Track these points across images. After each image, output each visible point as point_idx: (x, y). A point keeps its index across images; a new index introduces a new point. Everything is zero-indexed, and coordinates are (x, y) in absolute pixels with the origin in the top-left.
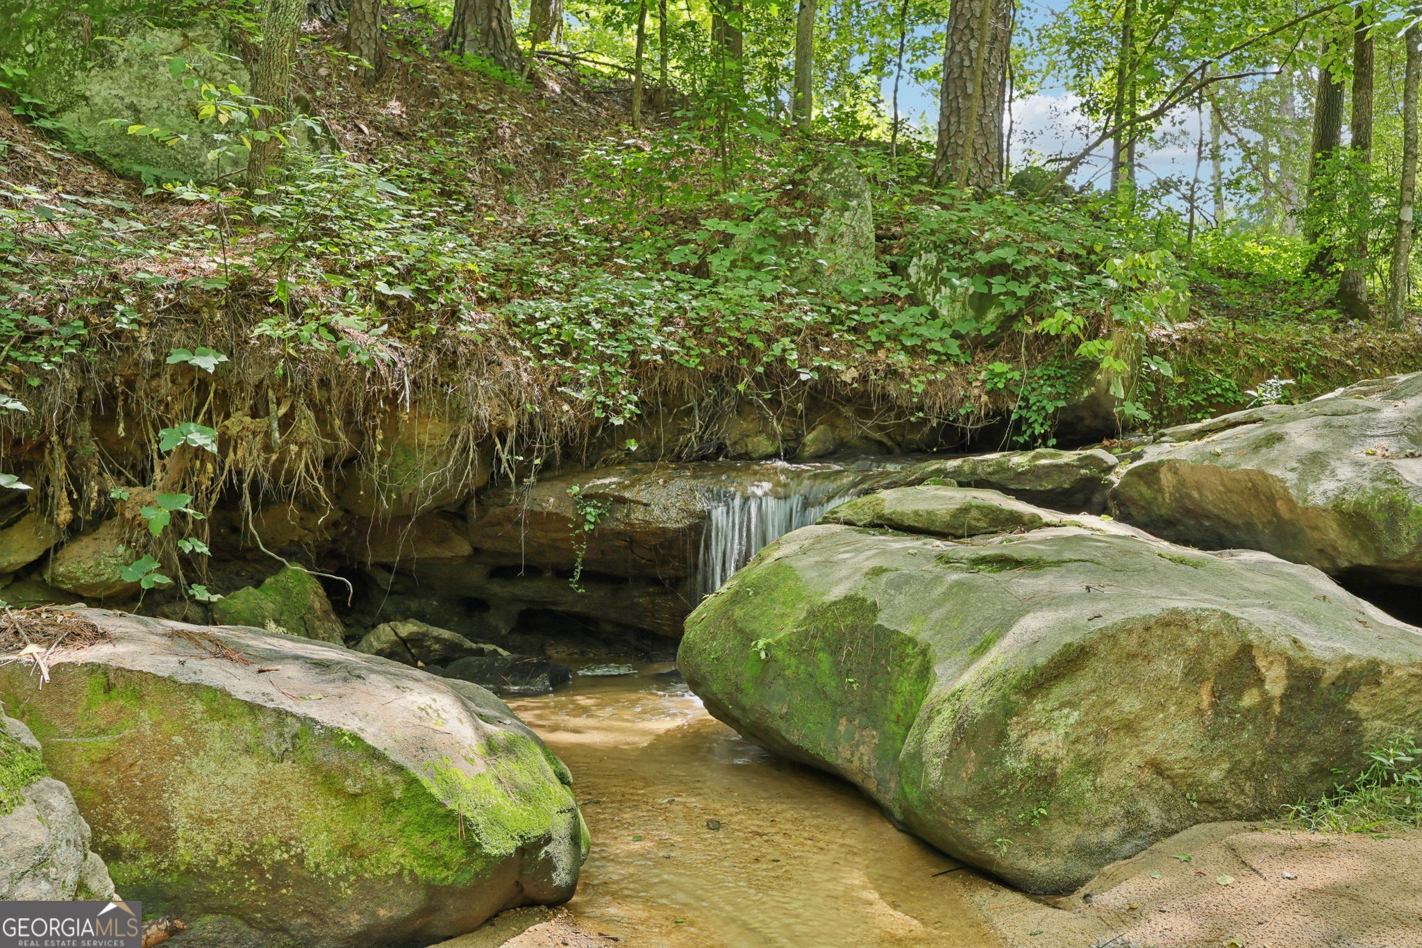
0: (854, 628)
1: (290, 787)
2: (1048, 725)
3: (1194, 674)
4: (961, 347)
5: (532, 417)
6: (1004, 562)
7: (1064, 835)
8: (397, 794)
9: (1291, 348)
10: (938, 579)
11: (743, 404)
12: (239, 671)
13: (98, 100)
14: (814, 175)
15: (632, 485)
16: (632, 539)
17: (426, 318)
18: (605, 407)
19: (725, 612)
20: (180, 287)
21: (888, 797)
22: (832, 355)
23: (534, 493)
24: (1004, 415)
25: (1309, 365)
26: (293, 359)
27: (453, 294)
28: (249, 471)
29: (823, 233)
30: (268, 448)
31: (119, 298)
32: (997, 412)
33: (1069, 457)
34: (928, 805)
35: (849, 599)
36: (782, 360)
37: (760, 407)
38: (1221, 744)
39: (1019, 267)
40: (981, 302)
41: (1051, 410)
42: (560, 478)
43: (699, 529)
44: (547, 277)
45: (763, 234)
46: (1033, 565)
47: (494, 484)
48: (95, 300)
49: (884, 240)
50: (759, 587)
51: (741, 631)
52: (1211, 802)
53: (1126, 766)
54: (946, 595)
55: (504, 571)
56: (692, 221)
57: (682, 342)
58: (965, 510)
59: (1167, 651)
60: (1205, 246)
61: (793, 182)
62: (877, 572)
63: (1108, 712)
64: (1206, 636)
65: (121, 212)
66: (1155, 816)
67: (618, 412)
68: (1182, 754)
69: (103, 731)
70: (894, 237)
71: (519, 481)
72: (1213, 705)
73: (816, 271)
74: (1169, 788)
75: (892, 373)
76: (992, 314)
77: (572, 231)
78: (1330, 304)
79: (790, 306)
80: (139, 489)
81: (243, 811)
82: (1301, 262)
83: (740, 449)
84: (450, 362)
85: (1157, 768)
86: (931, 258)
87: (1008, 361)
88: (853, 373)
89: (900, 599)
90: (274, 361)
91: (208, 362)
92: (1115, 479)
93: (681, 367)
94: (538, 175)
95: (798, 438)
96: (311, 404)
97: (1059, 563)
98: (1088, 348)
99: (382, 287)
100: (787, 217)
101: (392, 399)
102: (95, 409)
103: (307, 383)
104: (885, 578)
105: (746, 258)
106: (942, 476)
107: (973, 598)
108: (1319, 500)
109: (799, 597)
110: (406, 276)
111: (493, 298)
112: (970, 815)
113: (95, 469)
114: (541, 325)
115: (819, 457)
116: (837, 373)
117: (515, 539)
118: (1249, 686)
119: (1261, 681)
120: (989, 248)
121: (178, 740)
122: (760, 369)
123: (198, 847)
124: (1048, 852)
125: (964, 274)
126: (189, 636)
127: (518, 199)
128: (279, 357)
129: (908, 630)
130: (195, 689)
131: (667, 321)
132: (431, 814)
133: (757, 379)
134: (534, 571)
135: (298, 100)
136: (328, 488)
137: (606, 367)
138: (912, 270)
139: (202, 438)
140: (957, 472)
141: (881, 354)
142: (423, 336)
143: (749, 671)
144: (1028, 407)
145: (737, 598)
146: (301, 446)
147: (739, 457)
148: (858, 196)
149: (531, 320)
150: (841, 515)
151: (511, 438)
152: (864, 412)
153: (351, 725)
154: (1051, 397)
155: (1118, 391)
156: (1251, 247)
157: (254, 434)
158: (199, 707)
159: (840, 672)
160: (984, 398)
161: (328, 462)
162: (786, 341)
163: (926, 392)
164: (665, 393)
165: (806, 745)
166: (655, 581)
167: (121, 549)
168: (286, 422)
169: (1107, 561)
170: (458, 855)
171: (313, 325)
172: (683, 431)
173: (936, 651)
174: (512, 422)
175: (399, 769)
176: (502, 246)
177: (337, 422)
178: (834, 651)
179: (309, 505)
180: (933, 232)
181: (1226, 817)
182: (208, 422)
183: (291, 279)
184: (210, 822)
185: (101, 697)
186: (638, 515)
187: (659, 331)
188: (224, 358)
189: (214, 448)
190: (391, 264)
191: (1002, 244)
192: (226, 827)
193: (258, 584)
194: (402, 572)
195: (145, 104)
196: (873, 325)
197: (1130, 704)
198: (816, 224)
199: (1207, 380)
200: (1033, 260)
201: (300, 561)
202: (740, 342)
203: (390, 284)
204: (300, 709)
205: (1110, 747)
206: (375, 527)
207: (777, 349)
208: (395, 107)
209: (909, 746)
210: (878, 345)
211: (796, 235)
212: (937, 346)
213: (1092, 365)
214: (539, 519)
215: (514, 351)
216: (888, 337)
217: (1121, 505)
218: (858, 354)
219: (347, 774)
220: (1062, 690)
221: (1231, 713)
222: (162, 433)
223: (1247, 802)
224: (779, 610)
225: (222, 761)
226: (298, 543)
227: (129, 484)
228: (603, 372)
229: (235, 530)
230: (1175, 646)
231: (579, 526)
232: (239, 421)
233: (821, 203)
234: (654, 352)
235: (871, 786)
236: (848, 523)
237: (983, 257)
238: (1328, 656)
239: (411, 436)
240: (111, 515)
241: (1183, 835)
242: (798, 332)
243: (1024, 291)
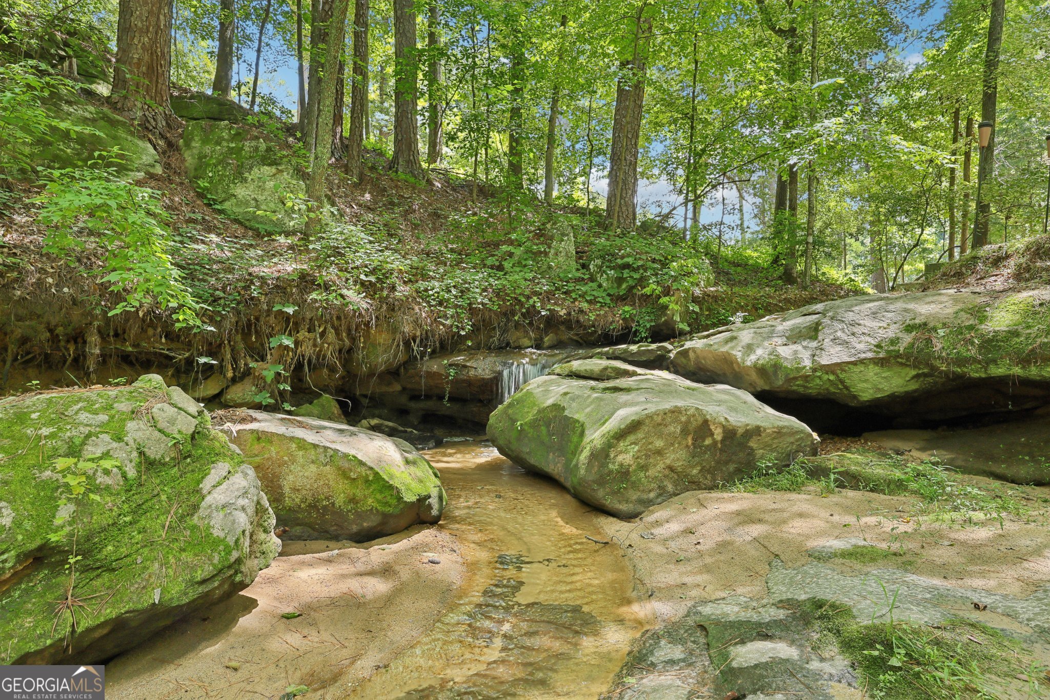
0: (555, 417)
1: (329, 476)
2: (626, 452)
3: (685, 432)
4: (611, 300)
5: (427, 332)
6: (616, 389)
7: (634, 495)
8: (371, 478)
9: (755, 299)
10: (589, 396)
11: (517, 325)
12: (309, 432)
13: (240, 196)
14: (548, 226)
15: (470, 360)
16: (469, 383)
17: (382, 289)
18: (457, 327)
19: (505, 411)
20: (278, 278)
21: (568, 484)
22: (555, 304)
23: (428, 363)
24: (628, 328)
25: (763, 305)
26: (325, 308)
27: (394, 279)
28: (307, 354)
29: (552, 251)
30: (315, 345)
31: (252, 283)
32: (627, 328)
33: (654, 346)
34: (580, 484)
35: (554, 405)
36: (534, 306)
37: (524, 326)
38: (696, 459)
39: (635, 266)
40: (620, 280)
41: (648, 326)
42: (439, 357)
43: (498, 377)
44: (434, 272)
45: (526, 252)
46: (628, 390)
47: (411, 361)
48: (243, 284)
49: (579, 254)
50: (519, 401)
51: (511, 419)
52: (694, 483)
53: (658, 468)
54: (592, 403)
55: (415, 397)
56: (497, 245)
57: (490, 300)
58: (606, 369)
59: (674, 423)
60: (727, 252)
61: (540, 229)
62: (566, 394)
63: (650, 446)
64: (689, 417)
65: (251, 245)
66: (670, 488)
67: (463, 329)
68: (681, 463)
69: (257, 456)
70: (584, 252)
71: (422, 358)
72: (693, 444)
73: (550, 267)
74: (676, 477)
75: (581, 311)
76: (624, 286)
77: (444, 250)
78: (780, 278)
79: (538, 283)
80: (261, 363)
81: (311, 486)
82: (770, 259)
83: (516, 344)
84: (391, 308)
85: (671, 468)
86: (599, 262)
87: (631, 305)
88: (564, 311)
89: (574, 404)
90: (317, 309)
91: (290, 310)
92: (672, 355)
93: (490, 310)
94: (430, 226)
95: (542, 339)
96: (333, 327)
97: (638, 389)
98: (664, 300)
99: (363, 277)
100: (537, 245)
101: (367, 324)
102: (243, 329)
103: (331, 318)
104: (568, 396)
105: (519, 262)
106: (601, 355)
107: (602, 403)
108: (748, 363)
109: (535, 405)
110: (373, 272)
111: (410, 281)
112: (595, 487)
113: (243, 355)
114: (431, 292)
115: (551, 347)
116: (558, 312)
117: (420, 383)
118: (708, 436)
119: (712, 434)
120: (623, 257)
121: (286, 458)
122: (524, 310)
123: (293, 500)
124: (627, 502)
125: (611, 268)
126: (289, 420)
127: (421, 236)
128: (320, 307)
129: (576, 417)
130: (292, 439)
131: (485, 290)
132: (384, 486)
133: (523, 315)
134: (428, 397)
135: (326, 196)
136: (340, 362)
137: (459, 310)
138: (591, 267)
139: (288, 342)
140: (606, 354)
141: (577, 303)
142: (380, 298)
143: (514, 434)
144: (639, 325)
145: (510, 405)
146: (329, 344)
147: (516, 348)
148: (567, 235)
149: (426, 290)
150: (556, 372)
151: (418, 341)
152: (570, 328)
153: (352, 452)
154: (649, 321)
155: (677, 318)
156: (749, 252)
157: (309, 339)
158: (294, 445)
159: (550, 434)
160: (621, 322)
161: (340, 351)
162: (535, 298)
163: (595, 319)
164: (484, 321)
165: (536, 464)
166: (480, 401)
167: (254, 388)
168: (322, 335)
169: (657, 388)
170: (394, 502)
171: (334, 294)
172: (492, 337)
173: (587, 425)
174: (418, 333)
175: (371, 469)
176: (415, 258)
177: (344, 334)
178: (548, 425)
179: (332, 369)
180: (599, 250)
181: (700, 489)
182: (290, 335)
183: (324, 274)
184: (298, 490)
185: (256, 442)
186: (472, 373)
187: (481, 294)
188: (297, 308)
189: (292, 346)
190: (366, 267)
191: (629, 255)
192: (304, 492)
193: (311, 403)
194: (372, 398)
195: (260, 198)
196: (574, 291)
197: (659, 444)
198: (550, 247)
199: (718, 313)
200: (640, 263)
201: (328, 393)
202: (516, 299)
203: (366, 275)
204: (333, 446)
205: (651, 460)
206: (360, 379)
207: (531, 302)
208: (368, 196)
209: (574, 462)
210: (575, 299)
211: (541, 252)
212: (601, 300)
213: (666, 307)
214: (430, 375)
215: (419, 304)
216: (580, 296)
217: (674, 366)
218: (567, 303)
219: (351, 470)
220: (631, 438)
221: (700, 447)
222: (271, 339)
223: (708, 482)
224: (526, 410)
225: (303, 466)
226: (328, 386)
227: (257, 361)
228: (457, 312)
229: (301, 380)
230: (676, 421)
231: (447, 377)
232: (303, 334)
233: (552, 238)
234: (479, 304)
235: (562, 480)
236: (558, 375)
237: (619, 261)
238: (739, 424)
239: (375, 340)
240: (249, 374)
241: (682, 495)
242: (541, 294)
243: (636, 276)
